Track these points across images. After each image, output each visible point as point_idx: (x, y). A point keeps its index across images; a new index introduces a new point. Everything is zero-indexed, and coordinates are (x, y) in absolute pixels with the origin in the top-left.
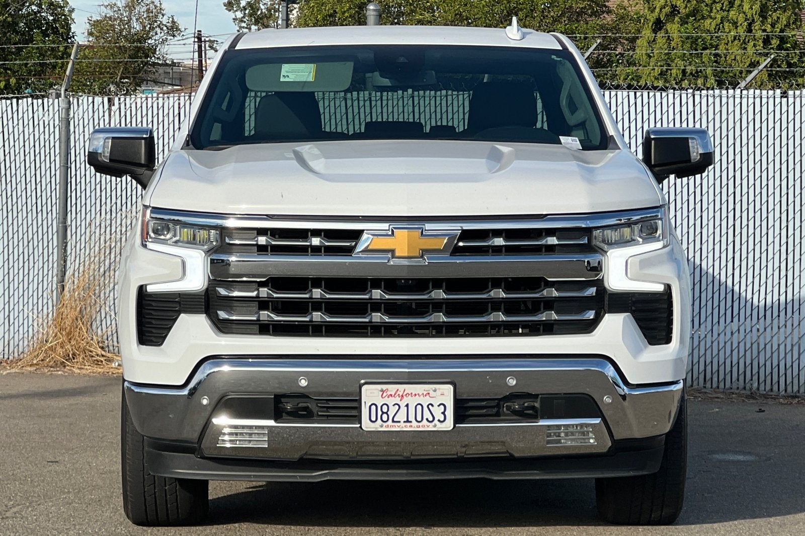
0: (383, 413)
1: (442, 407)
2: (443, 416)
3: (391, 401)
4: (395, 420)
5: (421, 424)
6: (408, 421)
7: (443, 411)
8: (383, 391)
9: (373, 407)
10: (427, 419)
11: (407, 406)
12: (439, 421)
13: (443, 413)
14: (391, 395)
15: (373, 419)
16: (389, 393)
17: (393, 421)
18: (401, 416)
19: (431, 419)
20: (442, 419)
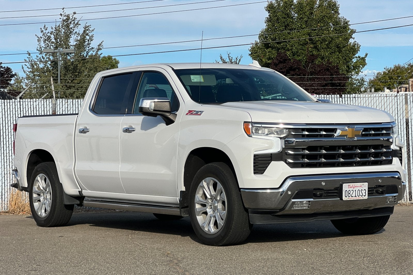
0: (349, 193)
1: (365, 190)
2: (365, 194)
3: (351, 189)
4: (352, 196)
5: (359, 197)
6: (356, 196)
7: (365, 192)
8: (349, 186)
9: (346, 191)
10: (361, 195)
11: (355, 191)
12: (364, 196)
13: (365, 193)
14: (351, 187)
15: (346, 196)
16: (350, 186)
17: (352, 197)
18: (354, 195)
19: (362, 195)
20: (365, 195)
